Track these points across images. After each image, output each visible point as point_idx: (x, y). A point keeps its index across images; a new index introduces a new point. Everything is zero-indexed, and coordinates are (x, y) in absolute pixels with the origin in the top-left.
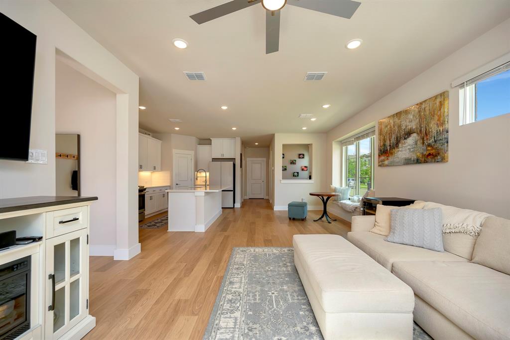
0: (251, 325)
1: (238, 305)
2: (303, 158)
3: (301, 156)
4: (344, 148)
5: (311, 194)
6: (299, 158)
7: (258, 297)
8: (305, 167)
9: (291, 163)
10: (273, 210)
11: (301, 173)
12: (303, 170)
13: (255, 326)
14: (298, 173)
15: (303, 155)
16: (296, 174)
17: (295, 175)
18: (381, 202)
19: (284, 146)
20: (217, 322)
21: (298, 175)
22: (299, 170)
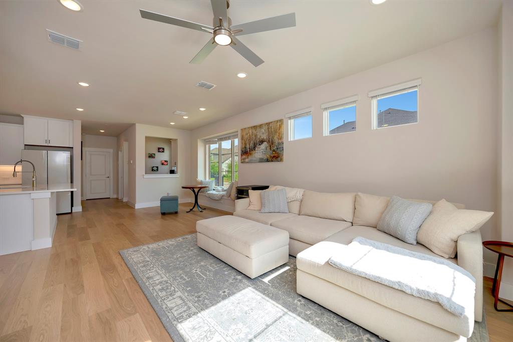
0: (196, 294)
1: (173, 288)
2: (163, 152)
3: (161, 150)
4: (207, 146)
5: (183, 188)
6: (159, 152)
7: (186, 278)
8: (166, 161)
9: (149, 157)
10: (134, 208)
11: (161, 167)
12: (163, 164)
13: (200, 294)
14: (157, 167)
15: (163, 149)
16: (155, 168)
17: (154, 170)
18: (251, 188)
19: (148, 139)
20: (164, 307)
21: (157, 170)
22: (159, 165)
